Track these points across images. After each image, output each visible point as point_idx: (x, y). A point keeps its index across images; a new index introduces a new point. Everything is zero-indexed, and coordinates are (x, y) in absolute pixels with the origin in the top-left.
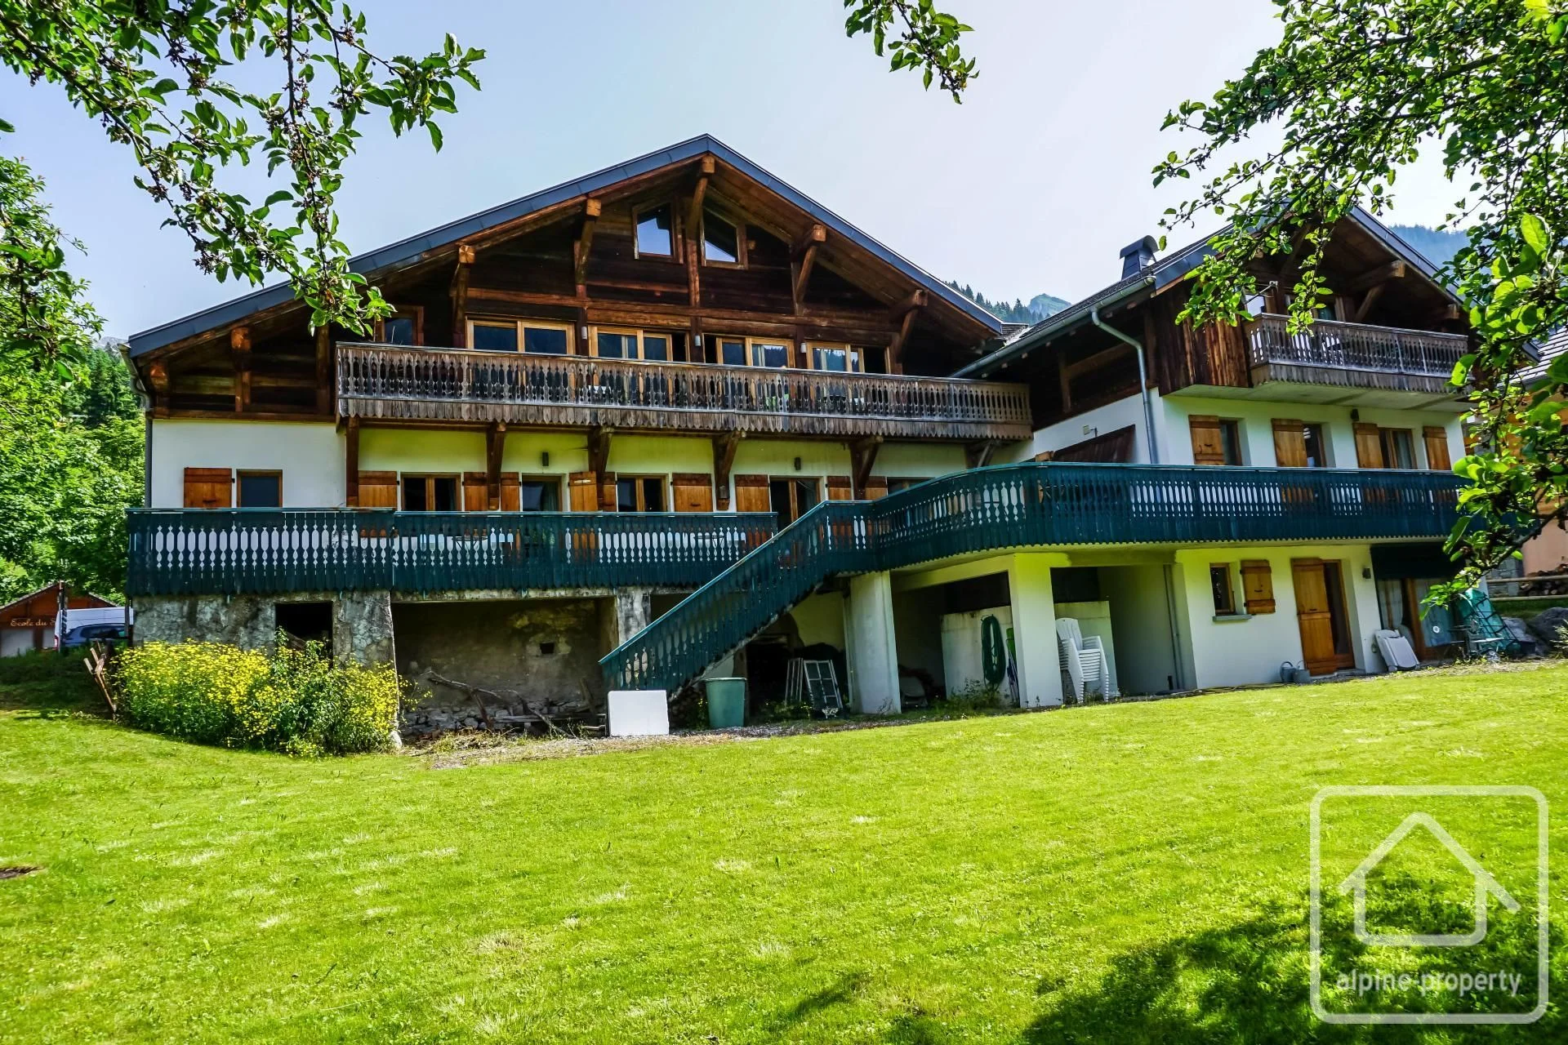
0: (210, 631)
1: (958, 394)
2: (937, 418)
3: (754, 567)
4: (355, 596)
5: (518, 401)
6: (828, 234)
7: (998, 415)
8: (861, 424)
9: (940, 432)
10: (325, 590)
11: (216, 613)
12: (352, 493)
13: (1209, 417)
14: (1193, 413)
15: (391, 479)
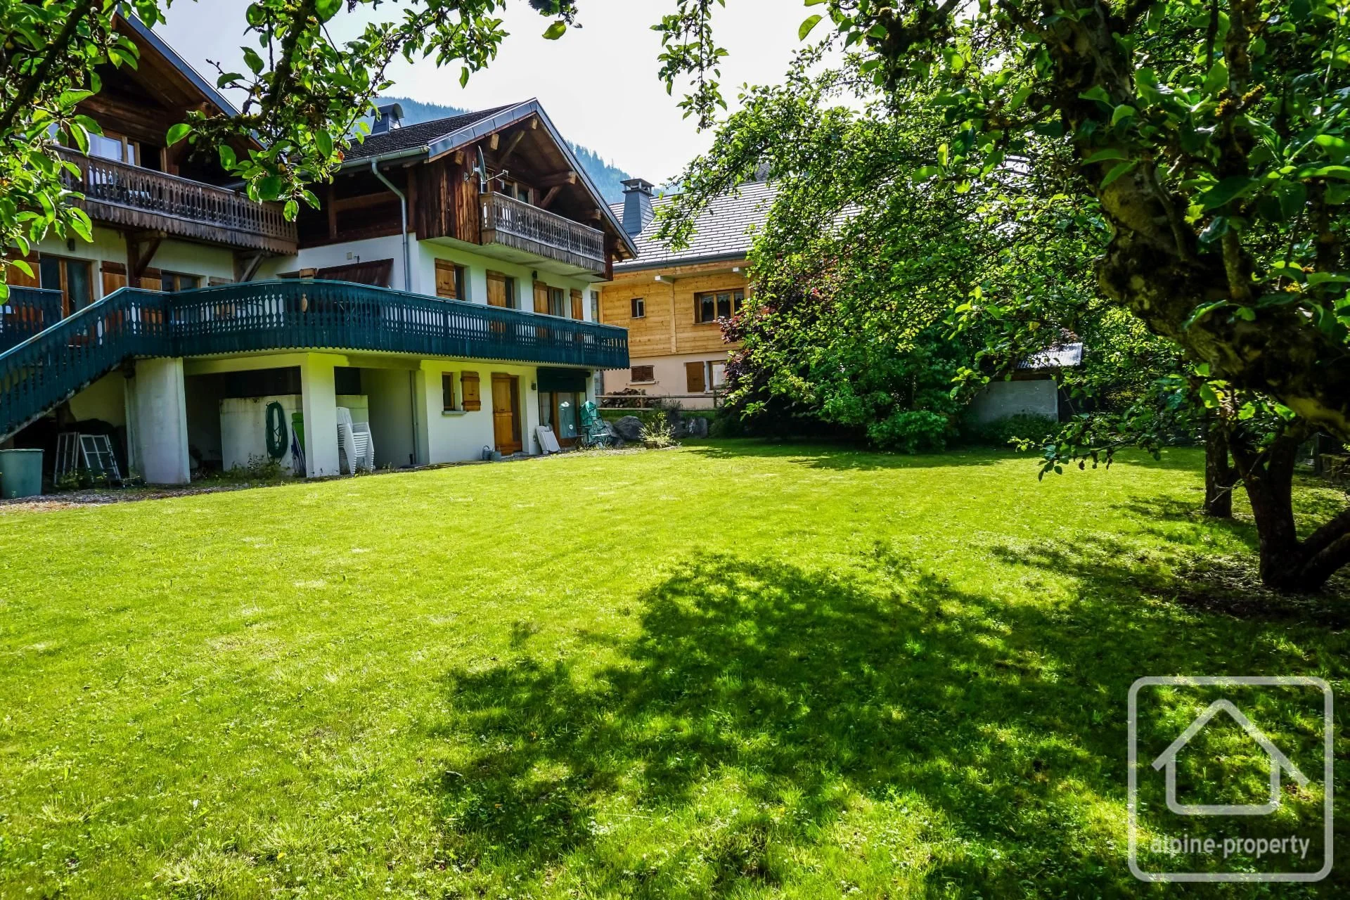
2: (217, 224)
7: (270, 230)
8: (146, 218)
9: (220, 237)
13: (448, 261)
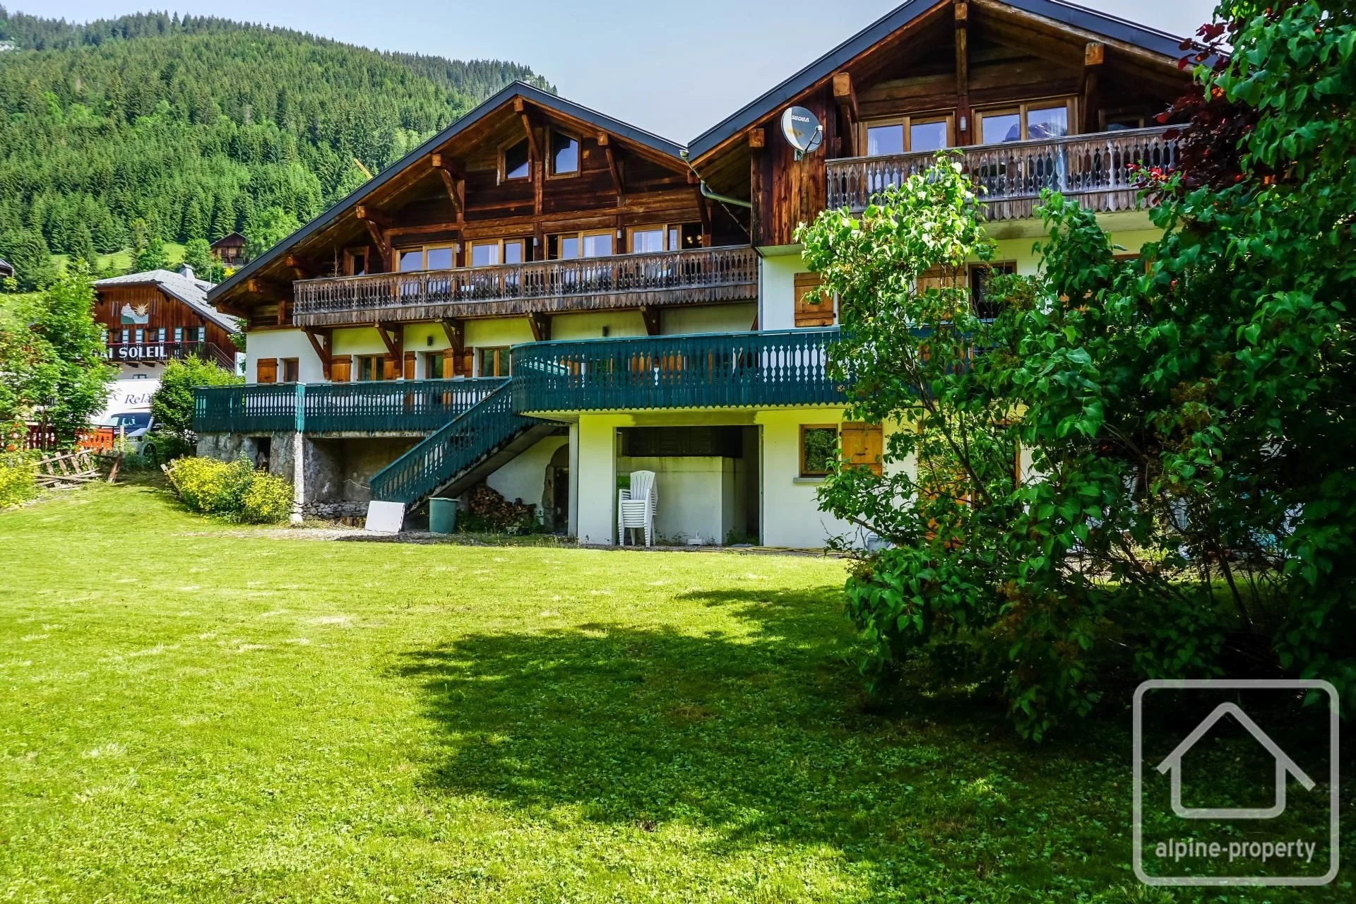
0: (222, 451)
1: (719, 260)
4: (281, 434)
5: (383, 306)
6: (609, 137)
8: (623, 298)
10: (267, 430)
11: (226, 443)
12: (328, 372)
14: (800, 271)
15: (347, 360)
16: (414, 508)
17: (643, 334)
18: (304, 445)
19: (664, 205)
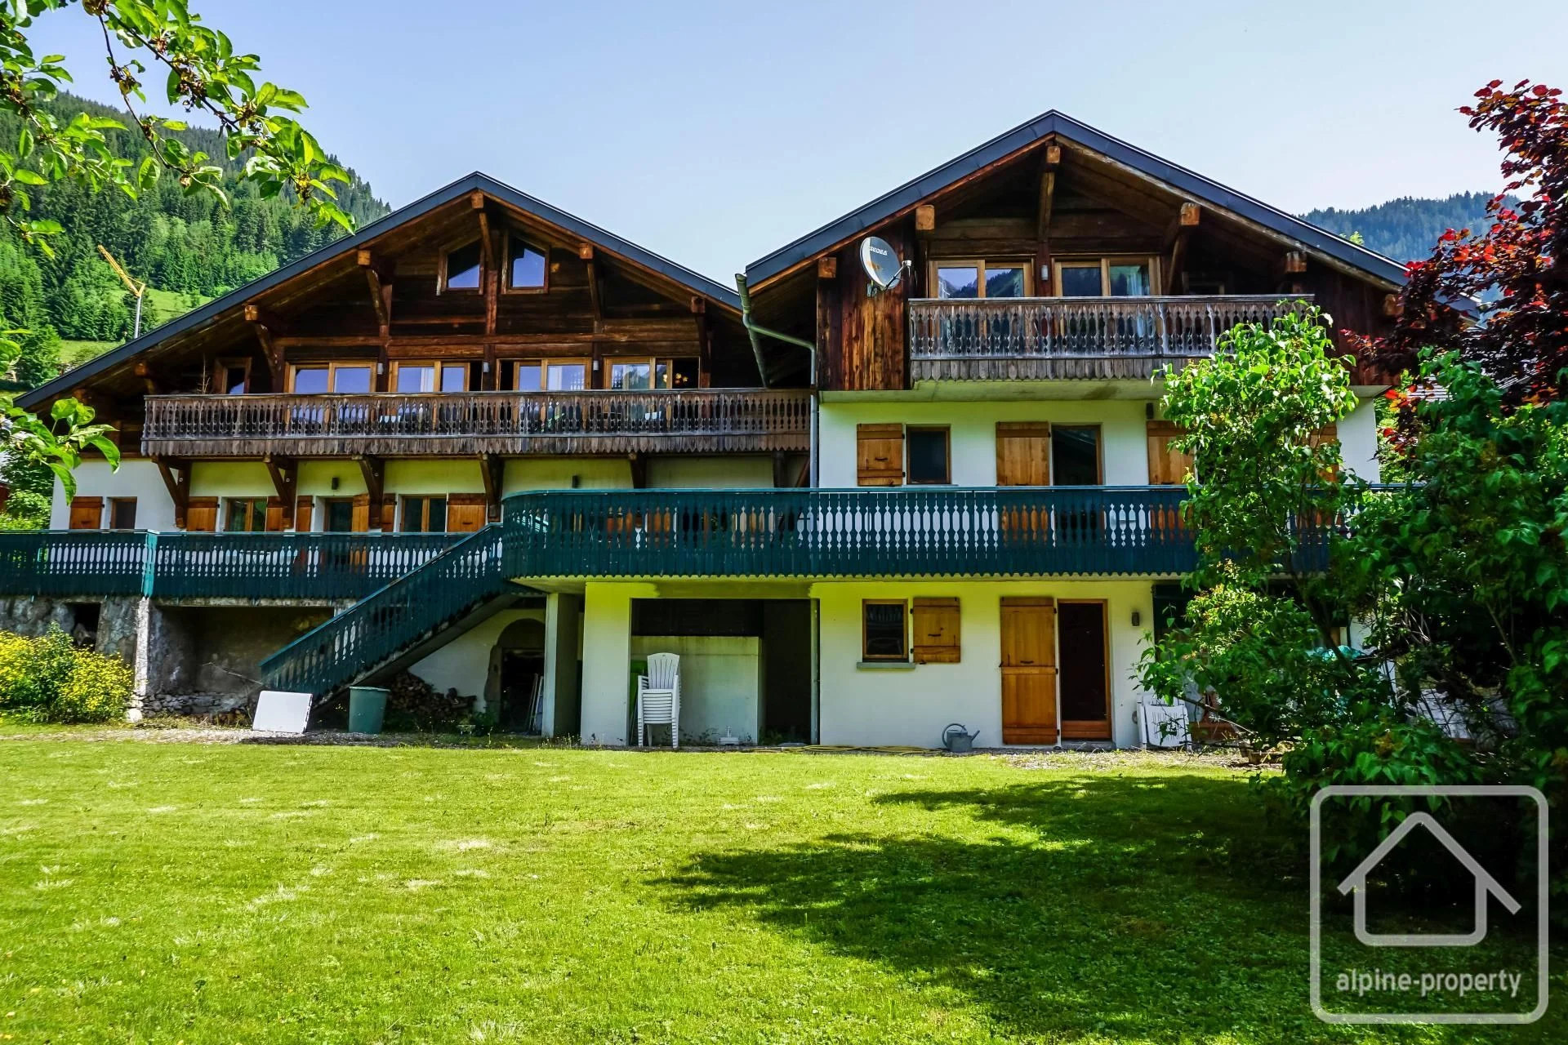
0: (20, 622)
1: (729, 403)
2: (697, 433)
3: (411, 585)
4: (117, 600)
5: (279, 436)
6: (595, 250)
7: (778, 425)
8: (608, 442)
9: (700, 446)
10: (95, 594)
11: (25, 610)
12: (182, 517)
13: (889, 425)
14: (864, 422)
15: (212, 503)
16: (324, 700)
17: (627, 486)
18: (151, 614)
19: (653, 335)
